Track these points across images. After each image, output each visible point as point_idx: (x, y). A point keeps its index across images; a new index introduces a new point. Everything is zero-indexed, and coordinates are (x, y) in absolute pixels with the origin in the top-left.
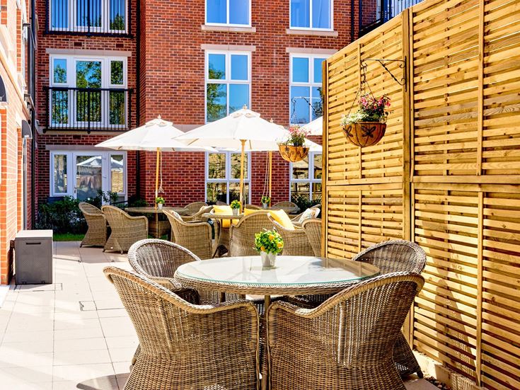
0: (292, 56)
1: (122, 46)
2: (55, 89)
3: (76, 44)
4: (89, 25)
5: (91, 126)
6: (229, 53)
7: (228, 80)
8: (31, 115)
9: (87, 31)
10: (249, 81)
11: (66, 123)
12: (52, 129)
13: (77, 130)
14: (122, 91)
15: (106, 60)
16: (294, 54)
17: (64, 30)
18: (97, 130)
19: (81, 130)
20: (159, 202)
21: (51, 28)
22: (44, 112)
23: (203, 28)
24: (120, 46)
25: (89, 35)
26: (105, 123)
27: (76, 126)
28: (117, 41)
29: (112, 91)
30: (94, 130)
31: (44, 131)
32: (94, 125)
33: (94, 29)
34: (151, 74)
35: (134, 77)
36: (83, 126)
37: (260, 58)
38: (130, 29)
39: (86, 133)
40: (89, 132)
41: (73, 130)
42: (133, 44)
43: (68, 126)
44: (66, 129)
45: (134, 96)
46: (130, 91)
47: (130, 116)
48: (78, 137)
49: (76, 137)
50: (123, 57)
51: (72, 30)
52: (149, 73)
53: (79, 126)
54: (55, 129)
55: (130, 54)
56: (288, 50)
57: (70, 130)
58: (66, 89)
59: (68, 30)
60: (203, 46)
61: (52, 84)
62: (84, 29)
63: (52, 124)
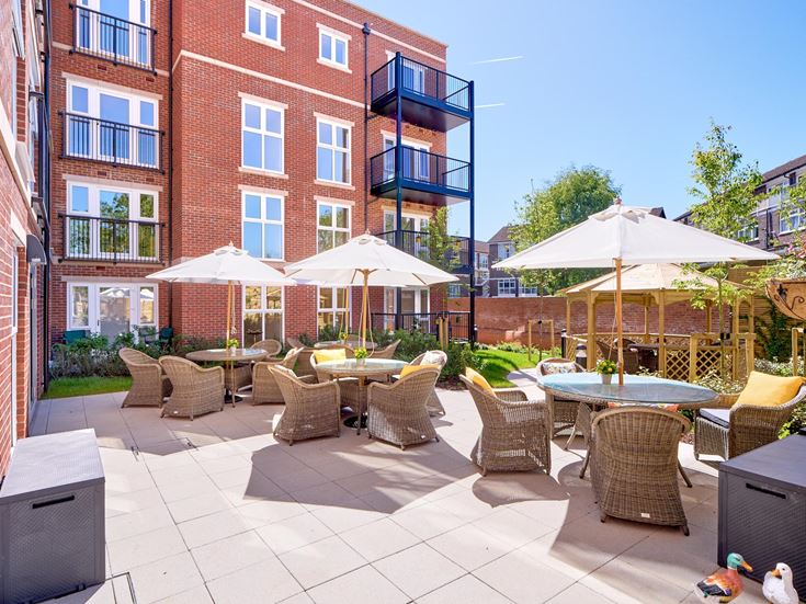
0: (319, 203)
1: (152, 180)
2: (74, 218)
3: (99, 173)
4: (114, 155)
5: (118, 257)
6: (264, 195)
7: (263, 219)
8: (43, 237)
9: (112, 161)
10: (282, 222)
11: (88, 253)
12: (69, 260)
13: (101, 260)
14: (153, 225)
15: (135, 193)
16: (322, 202)
17: (86, 156)
18: (124, 261)
19: (106, 261)
20: (232, 345)
21: (69, 152)
22: (60, 241)
23: (240, 169)
24: (150, 181)
25: (115, 165)
26: (133, 254)
27: (99, 257)
28: (146, 175)
29: (141, 224)
30: (121, 261)
31: (60, 261)
32: (119, 256)
33: (119, 160)
34: (188, 208)
35: (166, 212)
36: (108, 257)
37: (292, 203)
38: (161, 165)
39: (112, 265)
40: (115, 263)
41: (97, 260)
42: (165, 179)
43: (90, 256)
44: (88, 260)
45: (166, 230)
46: (162, 225)
47: (161, 249)
48: (103, 268)
49: (98, 268)
50: (154, 192)
51: (95, 158)
52: (185, 208)
53: (104, 257)
54: (74, 260)
55: (161, 189)
56: (315, 197)
57: (92, 260)
58: (88, 219)
59: (90, 157)
60: (240, 187)
61: (70, 211)
62: (109, 159)
63: (69, 254)
